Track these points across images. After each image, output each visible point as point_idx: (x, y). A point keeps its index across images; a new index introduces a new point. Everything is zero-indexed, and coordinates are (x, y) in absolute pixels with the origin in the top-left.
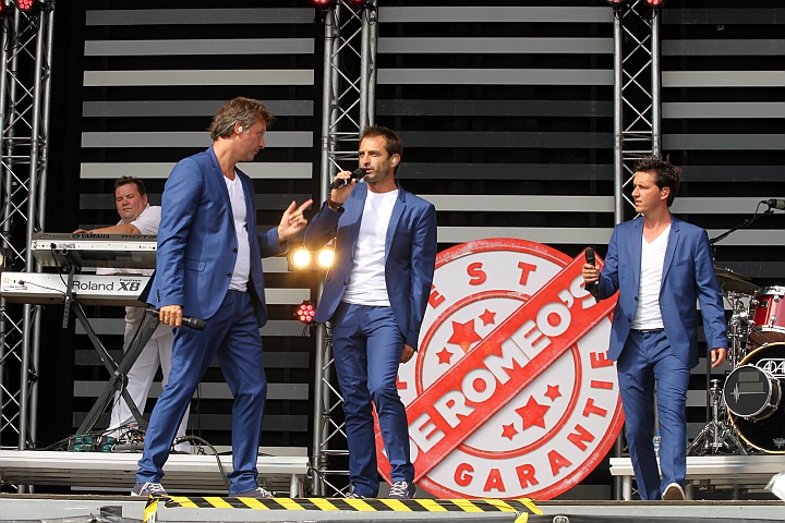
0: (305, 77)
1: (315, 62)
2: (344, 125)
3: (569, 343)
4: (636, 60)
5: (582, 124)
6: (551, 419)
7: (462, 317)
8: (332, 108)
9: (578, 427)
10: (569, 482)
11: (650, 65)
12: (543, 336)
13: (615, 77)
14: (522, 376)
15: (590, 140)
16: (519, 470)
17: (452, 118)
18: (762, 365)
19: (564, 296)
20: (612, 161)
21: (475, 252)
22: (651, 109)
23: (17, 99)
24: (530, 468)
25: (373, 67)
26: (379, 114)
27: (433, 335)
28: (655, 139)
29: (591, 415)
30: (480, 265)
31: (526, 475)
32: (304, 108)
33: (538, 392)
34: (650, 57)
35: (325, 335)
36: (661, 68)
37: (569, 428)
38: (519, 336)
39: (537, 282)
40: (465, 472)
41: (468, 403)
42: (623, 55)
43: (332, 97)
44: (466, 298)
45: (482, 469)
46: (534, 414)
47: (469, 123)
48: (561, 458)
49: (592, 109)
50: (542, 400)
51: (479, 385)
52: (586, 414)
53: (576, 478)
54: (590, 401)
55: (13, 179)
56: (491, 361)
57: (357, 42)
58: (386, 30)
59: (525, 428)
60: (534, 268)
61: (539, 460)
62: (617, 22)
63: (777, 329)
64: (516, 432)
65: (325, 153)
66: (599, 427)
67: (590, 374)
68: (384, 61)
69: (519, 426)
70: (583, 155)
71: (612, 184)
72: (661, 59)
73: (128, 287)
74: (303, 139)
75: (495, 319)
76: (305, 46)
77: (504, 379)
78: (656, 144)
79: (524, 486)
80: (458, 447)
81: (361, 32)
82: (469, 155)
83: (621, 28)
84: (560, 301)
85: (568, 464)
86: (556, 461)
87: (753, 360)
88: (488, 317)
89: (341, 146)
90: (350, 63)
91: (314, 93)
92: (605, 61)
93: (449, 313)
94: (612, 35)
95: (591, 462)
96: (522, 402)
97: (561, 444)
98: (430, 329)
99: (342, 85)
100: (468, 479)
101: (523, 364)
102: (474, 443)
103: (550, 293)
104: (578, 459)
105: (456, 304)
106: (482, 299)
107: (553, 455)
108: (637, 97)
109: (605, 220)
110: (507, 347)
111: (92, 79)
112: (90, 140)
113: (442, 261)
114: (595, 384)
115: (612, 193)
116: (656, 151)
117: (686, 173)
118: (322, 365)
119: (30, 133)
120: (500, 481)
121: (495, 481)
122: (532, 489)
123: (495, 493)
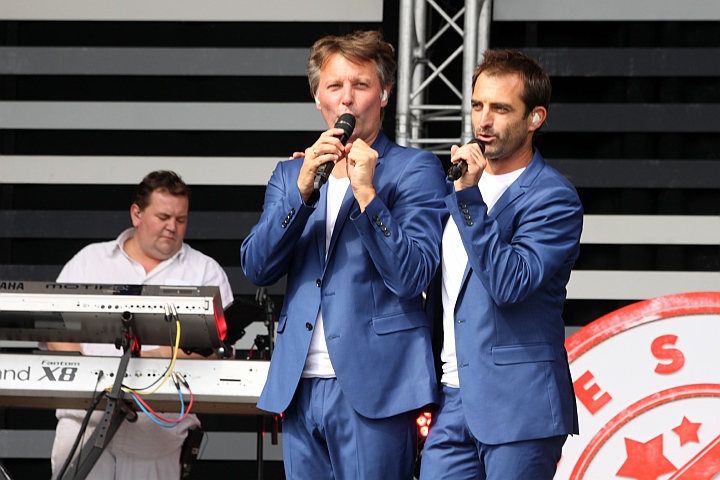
0: (366, 7)
2: (435, 93)
7: (641, 430)
8: (414, 62)
17: (624, 80)
21: (665, 316)
27: (590, 461)
30: (672, 339)
43: (414, 44)
44: (650, 398)
47: (655, 89)
65: (402, 141)
73: (57, 374)
75: (700, 434)
82: (655, 145)
88: (688, 431)
89: (430, 129)
93: (619, 422)
98: (586, 451)
99: (433, 21)
105: (632, 407)
106: (678, 398)
113: (606, 331)
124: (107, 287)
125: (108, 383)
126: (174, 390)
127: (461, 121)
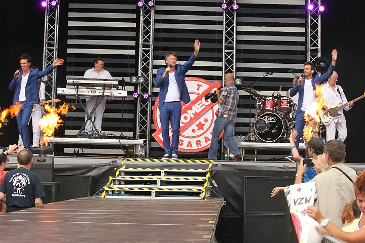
0: (133, 25)
1: (137, 21)
2: (146, 41)
3: (211, 107)
4: (229, 24)
5: (213, 41)
6: (205, 128)
8: (142, 34)
11: (234, 26)
12: (203, 105)
13: (223, 27)
14: (198, 115)
15: (216, 46)
16: (196, 141)
17: (176, 38)
18: (264, 118)
20: (222, 52)
22: (233, 38)
23: (49, 29)
24: (199, 141)
25: (153, 23)
26: (155, 37)
28: (235, 47)
31: (198, 143)
32: (133, 34)
33: (202, 120)
34: (233, 23)
36: (237, 25)
37: (210, 130)
38: (197, 104)
39: (202, 90)
40: (182, 142)
41: (182, 123)
42: (226, 22)
43: (142, 32)
45: (186, 141)
46: (200, 126)
47: (181, 40)
48: (208, 138)
49: (216, 37)
50: (203, 122)
51: (186, 118)
55: (48, 53)
56: (189, 111)
57: (150, 17)
58: (158, 12)
59: (198, 130)
60: (201, 86)
61: (202, 139)
62: (224, 13)
63: (269, 108)
64: (196, 131)
65: (140, 49)
68: (157, 21)
69: (196, 129)
70: (213, 50)
71: (222, 58)
72: (237, 22)
73: (93, 92)
74: (133, 43)
76: (134, 16)
77: (193, 116)
78: (235, 48)
79: (198, 146)
81: (151, 14)
83: (225, 15)
85: (210, 140)
87: (262, 117)
89: (144, 46)
90: (147, 22)
91: (137, 30)
92: (221, 23)
94: (223, 16)
96: (197, 123)
97: (208, 135)
99: (144, 28)
100: (182, 144)
101: (198, 112)
102: (184, 134)
108: (230, 34)
109: (220, 69)
110: (193, 108)
111: (70, 24)
112: (70, 42)
115: (222, 61)
116: (235, 51)
117: (243, 56)
118: (138, 110)
119: (54, 41)
120: (191, 144)
121: (190, 144)
122: (200, 147)
123: (189, 148)
125: (101, 94)
126: (111, 95)
127: (149, 45)
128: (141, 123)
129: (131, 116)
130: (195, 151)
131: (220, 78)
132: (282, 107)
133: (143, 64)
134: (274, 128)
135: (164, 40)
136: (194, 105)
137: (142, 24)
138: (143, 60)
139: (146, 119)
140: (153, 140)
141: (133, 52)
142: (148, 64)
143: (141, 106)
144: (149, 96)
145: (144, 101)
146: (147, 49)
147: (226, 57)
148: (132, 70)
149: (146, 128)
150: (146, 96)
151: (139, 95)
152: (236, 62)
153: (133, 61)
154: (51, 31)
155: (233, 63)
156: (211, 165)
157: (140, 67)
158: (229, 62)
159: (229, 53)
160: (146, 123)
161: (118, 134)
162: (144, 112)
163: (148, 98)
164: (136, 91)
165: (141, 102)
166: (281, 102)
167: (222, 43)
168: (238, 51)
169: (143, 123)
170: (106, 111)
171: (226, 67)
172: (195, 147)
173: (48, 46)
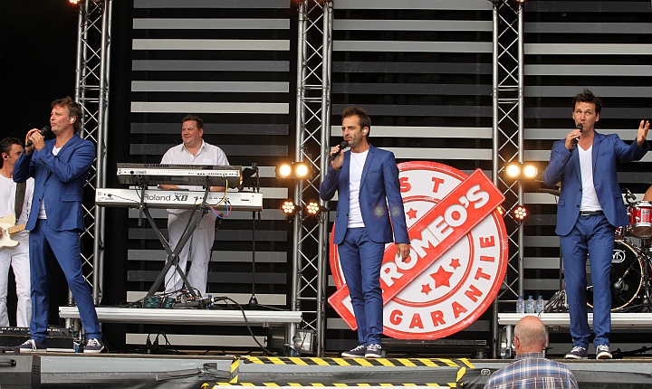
0: (284, 45)
1: (291, 35)
2: (312, 80)
3: (466, 231)
4: (507, 38)
5: (470, 79)
6: (453, 281)
8: (303, 66)
9: (472, 287)
10: (465, 323)
11: (517, 41)
12: (449, 226)
13: (493, 47)
14: (435, 252)
15: (477, 90)
16: (433, 314)
17: (383, 75)
19: (462, 200)
20: (492, 104)
21: (404, 170)
22: (517, 70)
23: (88, 58)
24: (440, 313)
25: (330, 39)
26: (334, 71)
28: (520, 91)
29: (480, 278)
30: (407, 179)
31: (438, 317)
32: (283, 66)
33: (445, 263)
34: (517, 36)
35: (299, 220)
36: (525, 41)
37: (466, 287)
38: (432, 226)
39: (444, 191)
40: (397, 315)
41: (399, 270)
42: (499, 33)
43: (303, 60)
45: (408, 314)
46: (442, 278)
47: (395, 78)
48: (461, 307)
49: (478, 68)
50: (448, 269)
52: (477, 278)
53: (470, 320)
54: (480, 269)
56: (414, 243)
57: (320, 24)
58: (339, 14)
59: (436, 287)
60: (442, 181)
61: (446, 307)
62: (495, 12)
64: (431, 290)
65: (299, 99)
66: (486, 287)
67: (479, 252)
68: (338, 35)
69: (432, 285)
70: (471, 100)
71: (491, 119)
72: (525, 35)
73: (180, 198)
74: (283, 87)
75: (417, 215)
76: (284, 24)
77: (423, 254)
78: (520, 94)
79: (436, 325)
80: (392, 299)
81: (323, 17)
82: (395, 99)
83: (498, 16)
84: (460, 204)
85: (465, 311)
86: (457, 309)
88: (412, 214)
89: (309, 93)
90: (314, 37)
91: (291, 56)
92: (487, 37)
94: (492, 19)
95: (480, 310)
96: (435, 269)
97: (460, 297)
99: (309, 51)
100: (399, 320)
101: (435, 245)
102: (402, 296)
103: (453, 198)
104: (472, 308)
106: (408, 201)
107: (455, 305)
108: (508, 62)
109: (486, 144)
110: (425, 234)
111: (138, 44)
112: (137, 86)
114: (483, 258)
115: (492, 126)
116: (521, 100)
117: (539, 112)
118: (297, 241)
119: (98, 83)
120: (420, 321)
121: (417, 321)
122: (441, 327)
123: (416, 330)
124: (200, 166)
125: (200, 202)
126: (224, 204)
127: (321, 91)
128: (303, 273)
129: (280, 257)
130: (431, 337)
131: (487, 165)
132: (640, 225)
133: (307, 135)
134: (621, 276)
135: (356, 77)
136: (426, 227)
137: (302, 43)
138: (307, 126)
139: (316, 263)
140: (330, 313)
141: (282, 108)
142: (318, 135)
143: (304, 233)
144: (322, 209)
145: (311, 221)
146: (314, 100)
147: (500, 115)
148: (283, 150)
149: (315, 284)
150: (313, 208)
151: (297, 209)
152: (525, 126)
153: (283, 129)
154: (94, 62)
155: (517, 128)
156: (462, 371)
157: (300, 140)
158: (508, 127)
159: (506, 107)
160: (316, 273)
161: (243, 298)
162: (310, 248)
163: (319, 212)
164: (291, 197)
165: (304, 223)
166: (636, 213)
167: (492, 83)
168: (528, 102)
169: (310, 273)
170: (218, 245)
171: (502, 139)
172: (429, 327)
173: (86, 97)
